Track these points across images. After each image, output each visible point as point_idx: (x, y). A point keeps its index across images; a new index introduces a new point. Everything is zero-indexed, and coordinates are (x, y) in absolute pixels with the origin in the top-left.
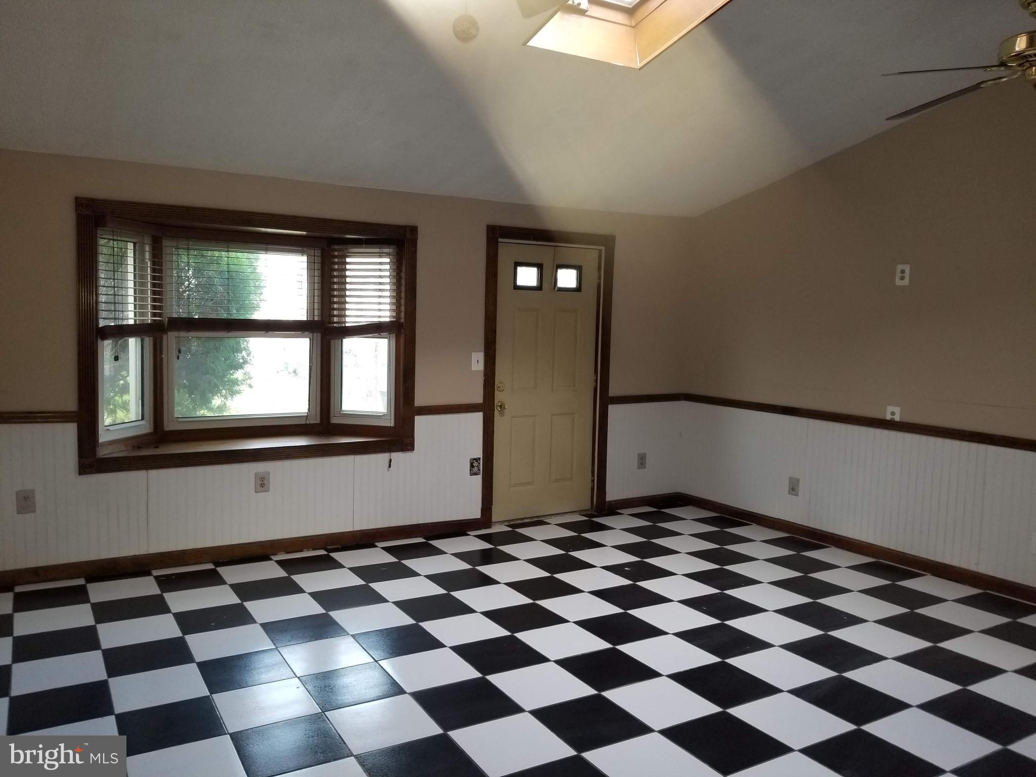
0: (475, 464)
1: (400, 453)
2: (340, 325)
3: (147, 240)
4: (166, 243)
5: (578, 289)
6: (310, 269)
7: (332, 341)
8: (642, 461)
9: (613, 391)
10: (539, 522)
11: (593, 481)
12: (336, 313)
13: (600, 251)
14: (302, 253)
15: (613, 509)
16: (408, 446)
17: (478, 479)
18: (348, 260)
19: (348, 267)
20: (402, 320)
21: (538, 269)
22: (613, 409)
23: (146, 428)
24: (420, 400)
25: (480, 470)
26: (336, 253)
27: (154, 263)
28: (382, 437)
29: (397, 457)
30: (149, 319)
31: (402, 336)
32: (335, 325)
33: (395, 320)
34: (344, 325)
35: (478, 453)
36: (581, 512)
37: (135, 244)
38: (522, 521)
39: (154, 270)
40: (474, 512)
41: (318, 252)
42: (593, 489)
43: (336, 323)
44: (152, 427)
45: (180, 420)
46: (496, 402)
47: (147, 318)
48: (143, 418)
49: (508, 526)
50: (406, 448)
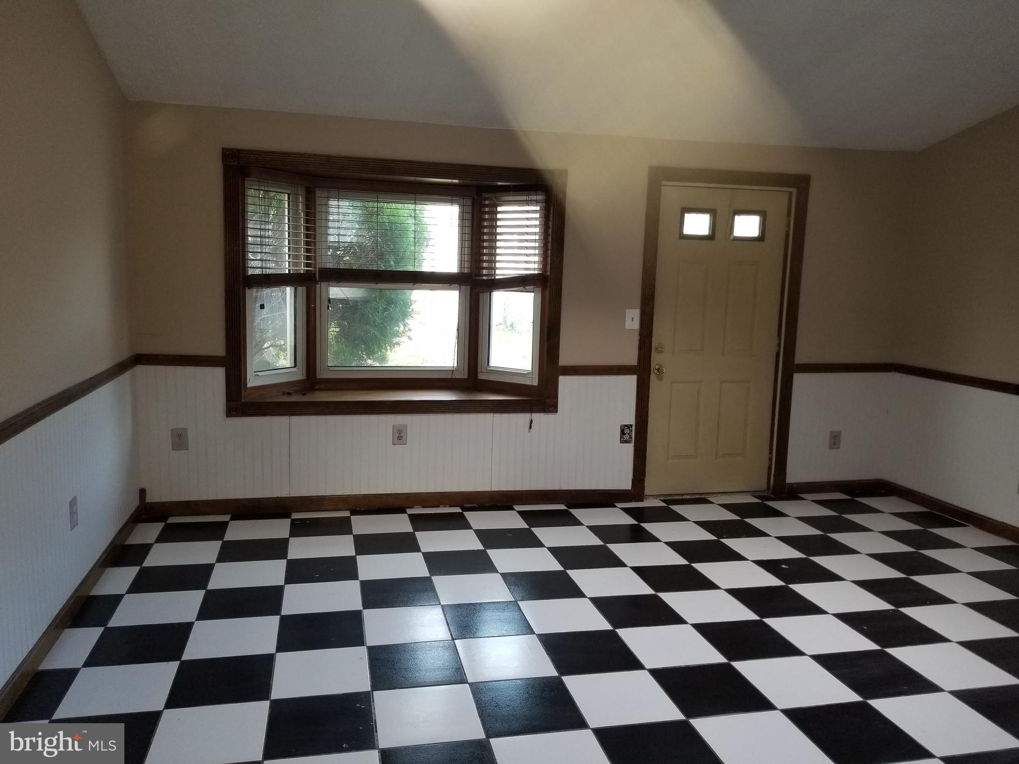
0: (627, 431)
1: (542, 415)
2: (490, 278)
3: (301, 191)
4: (319, 193)
5: (761, 239)
6: (462, 218)
7: (481, 295)
8: (835, 440)
9: (800, 358)
10: (700, 500)
11: (771, 459)
12: (485, 265)
13: (791, 193)
14: (452, 202)
15: (794, 493)
16: (550, 407)
17: (630, 448)
18: (499, 209)
19: (499, 216)
20: (548, 273)
21: (711, 216)
22: (799, 379)
23: (299, 375)
24: (566, 358)
25: (632, 438)
26: (487, 202)
27: (307, 214)
28: (524, 396)
29: (538, 417)
30: (302, 269)
31: (548, 291)
32: (484, 278)
33: (541, 272)
34: (493, 278)
35: (631, 420)
36: (754, 494)
37: (289, 195)
38: (681, 498)
39: (307, 221)
40: (625, 483)
41: (469, 202)
42: (770, 468)
43: (485, 275)
44: (305, 375)
45: (331, 368)
46: (653, 365)
47: (300, 268)
48: (295, 366)
49: (663, 501)
50: (549, 410)
